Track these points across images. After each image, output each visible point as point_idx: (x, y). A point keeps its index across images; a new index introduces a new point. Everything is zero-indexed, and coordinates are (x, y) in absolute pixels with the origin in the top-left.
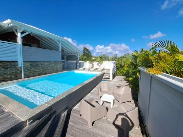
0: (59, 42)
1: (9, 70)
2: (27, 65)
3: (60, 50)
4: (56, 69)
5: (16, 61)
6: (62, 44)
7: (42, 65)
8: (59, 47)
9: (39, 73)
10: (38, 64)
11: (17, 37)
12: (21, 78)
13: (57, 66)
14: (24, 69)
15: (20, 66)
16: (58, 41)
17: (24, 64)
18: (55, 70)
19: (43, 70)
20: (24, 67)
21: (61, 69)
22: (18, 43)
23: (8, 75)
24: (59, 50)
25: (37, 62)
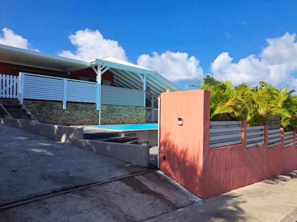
0: (143, 75)
1: (88, 113)
2: (104, 108)
3: (145, 88)
4: (137, 118)
5: (95, 103)
6: (146, 78)
7: (119, 110)
8: (142, 84)
9: (116, 120)
10: (115, 109)
11: (97, 75)
12: (98, 124)
13: (139, 115)
14: (101, 114)
15: (97, 109)
16: (141, 74)
17: (101, 108)
18: (135, 120)
19: (121, 117)
20: (101, 110)
21: (144, 120)
22: (97, 82)
23: (87, 118)
24: (142, 88)
25: (114, 105)
